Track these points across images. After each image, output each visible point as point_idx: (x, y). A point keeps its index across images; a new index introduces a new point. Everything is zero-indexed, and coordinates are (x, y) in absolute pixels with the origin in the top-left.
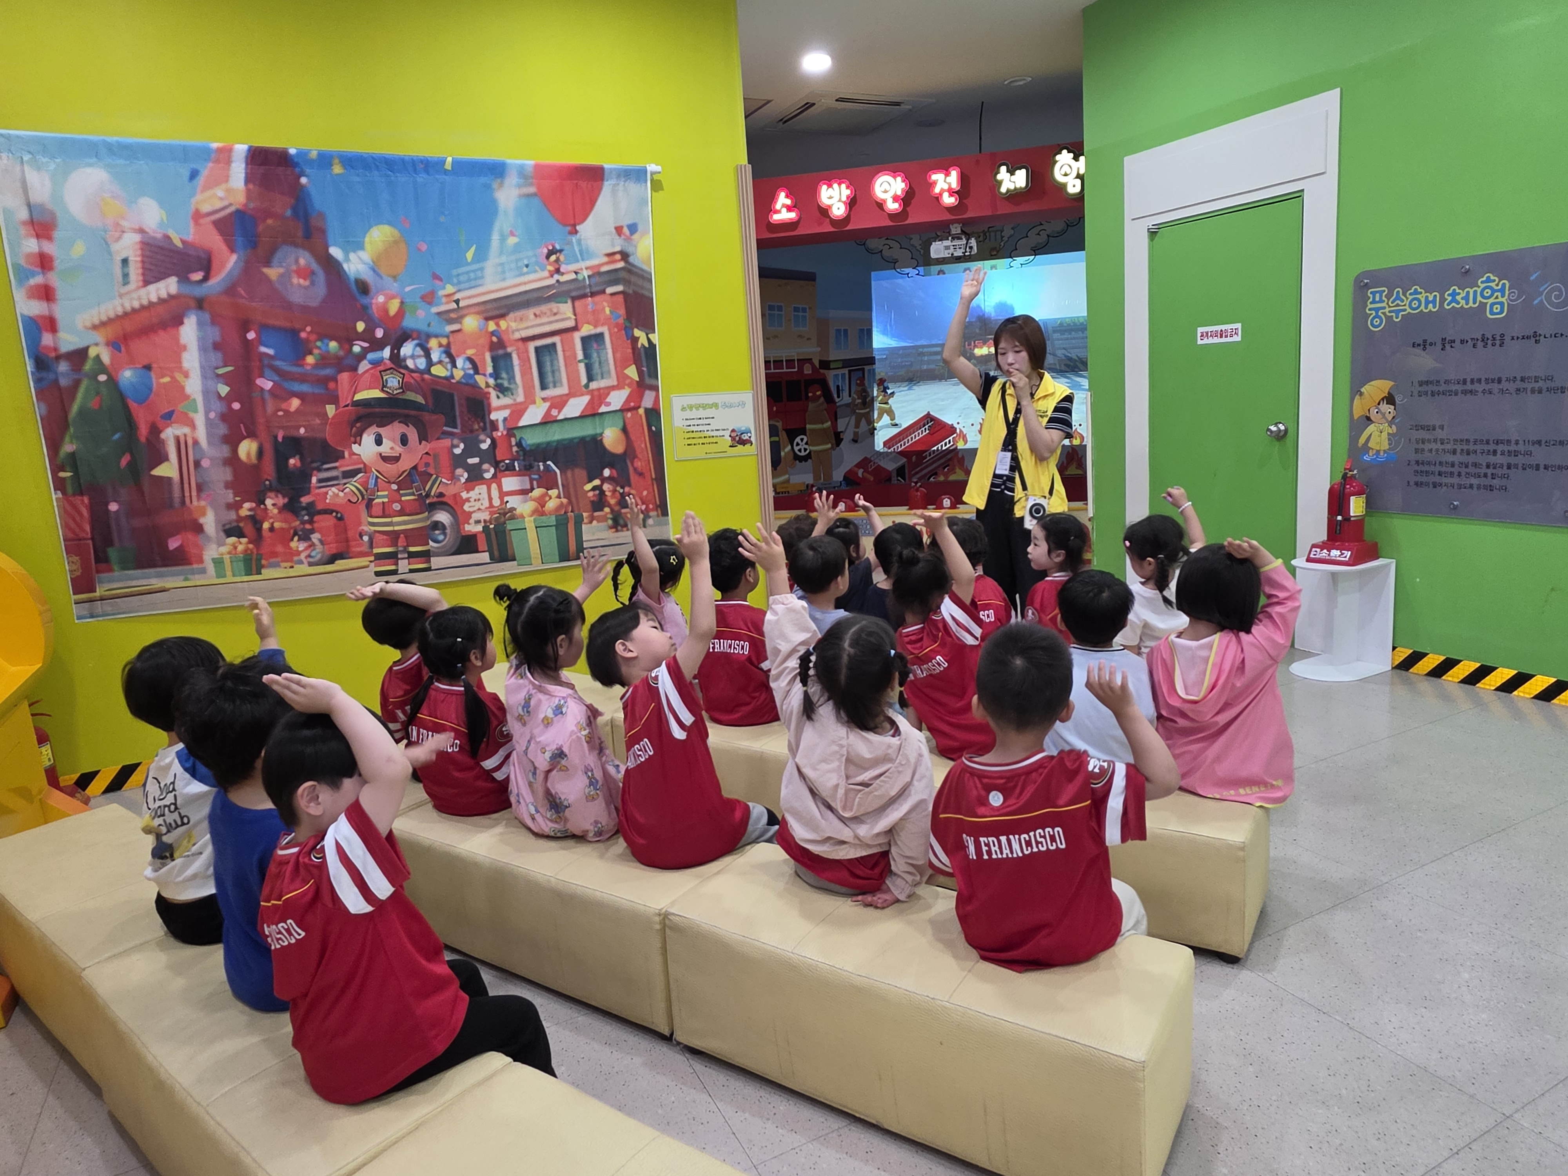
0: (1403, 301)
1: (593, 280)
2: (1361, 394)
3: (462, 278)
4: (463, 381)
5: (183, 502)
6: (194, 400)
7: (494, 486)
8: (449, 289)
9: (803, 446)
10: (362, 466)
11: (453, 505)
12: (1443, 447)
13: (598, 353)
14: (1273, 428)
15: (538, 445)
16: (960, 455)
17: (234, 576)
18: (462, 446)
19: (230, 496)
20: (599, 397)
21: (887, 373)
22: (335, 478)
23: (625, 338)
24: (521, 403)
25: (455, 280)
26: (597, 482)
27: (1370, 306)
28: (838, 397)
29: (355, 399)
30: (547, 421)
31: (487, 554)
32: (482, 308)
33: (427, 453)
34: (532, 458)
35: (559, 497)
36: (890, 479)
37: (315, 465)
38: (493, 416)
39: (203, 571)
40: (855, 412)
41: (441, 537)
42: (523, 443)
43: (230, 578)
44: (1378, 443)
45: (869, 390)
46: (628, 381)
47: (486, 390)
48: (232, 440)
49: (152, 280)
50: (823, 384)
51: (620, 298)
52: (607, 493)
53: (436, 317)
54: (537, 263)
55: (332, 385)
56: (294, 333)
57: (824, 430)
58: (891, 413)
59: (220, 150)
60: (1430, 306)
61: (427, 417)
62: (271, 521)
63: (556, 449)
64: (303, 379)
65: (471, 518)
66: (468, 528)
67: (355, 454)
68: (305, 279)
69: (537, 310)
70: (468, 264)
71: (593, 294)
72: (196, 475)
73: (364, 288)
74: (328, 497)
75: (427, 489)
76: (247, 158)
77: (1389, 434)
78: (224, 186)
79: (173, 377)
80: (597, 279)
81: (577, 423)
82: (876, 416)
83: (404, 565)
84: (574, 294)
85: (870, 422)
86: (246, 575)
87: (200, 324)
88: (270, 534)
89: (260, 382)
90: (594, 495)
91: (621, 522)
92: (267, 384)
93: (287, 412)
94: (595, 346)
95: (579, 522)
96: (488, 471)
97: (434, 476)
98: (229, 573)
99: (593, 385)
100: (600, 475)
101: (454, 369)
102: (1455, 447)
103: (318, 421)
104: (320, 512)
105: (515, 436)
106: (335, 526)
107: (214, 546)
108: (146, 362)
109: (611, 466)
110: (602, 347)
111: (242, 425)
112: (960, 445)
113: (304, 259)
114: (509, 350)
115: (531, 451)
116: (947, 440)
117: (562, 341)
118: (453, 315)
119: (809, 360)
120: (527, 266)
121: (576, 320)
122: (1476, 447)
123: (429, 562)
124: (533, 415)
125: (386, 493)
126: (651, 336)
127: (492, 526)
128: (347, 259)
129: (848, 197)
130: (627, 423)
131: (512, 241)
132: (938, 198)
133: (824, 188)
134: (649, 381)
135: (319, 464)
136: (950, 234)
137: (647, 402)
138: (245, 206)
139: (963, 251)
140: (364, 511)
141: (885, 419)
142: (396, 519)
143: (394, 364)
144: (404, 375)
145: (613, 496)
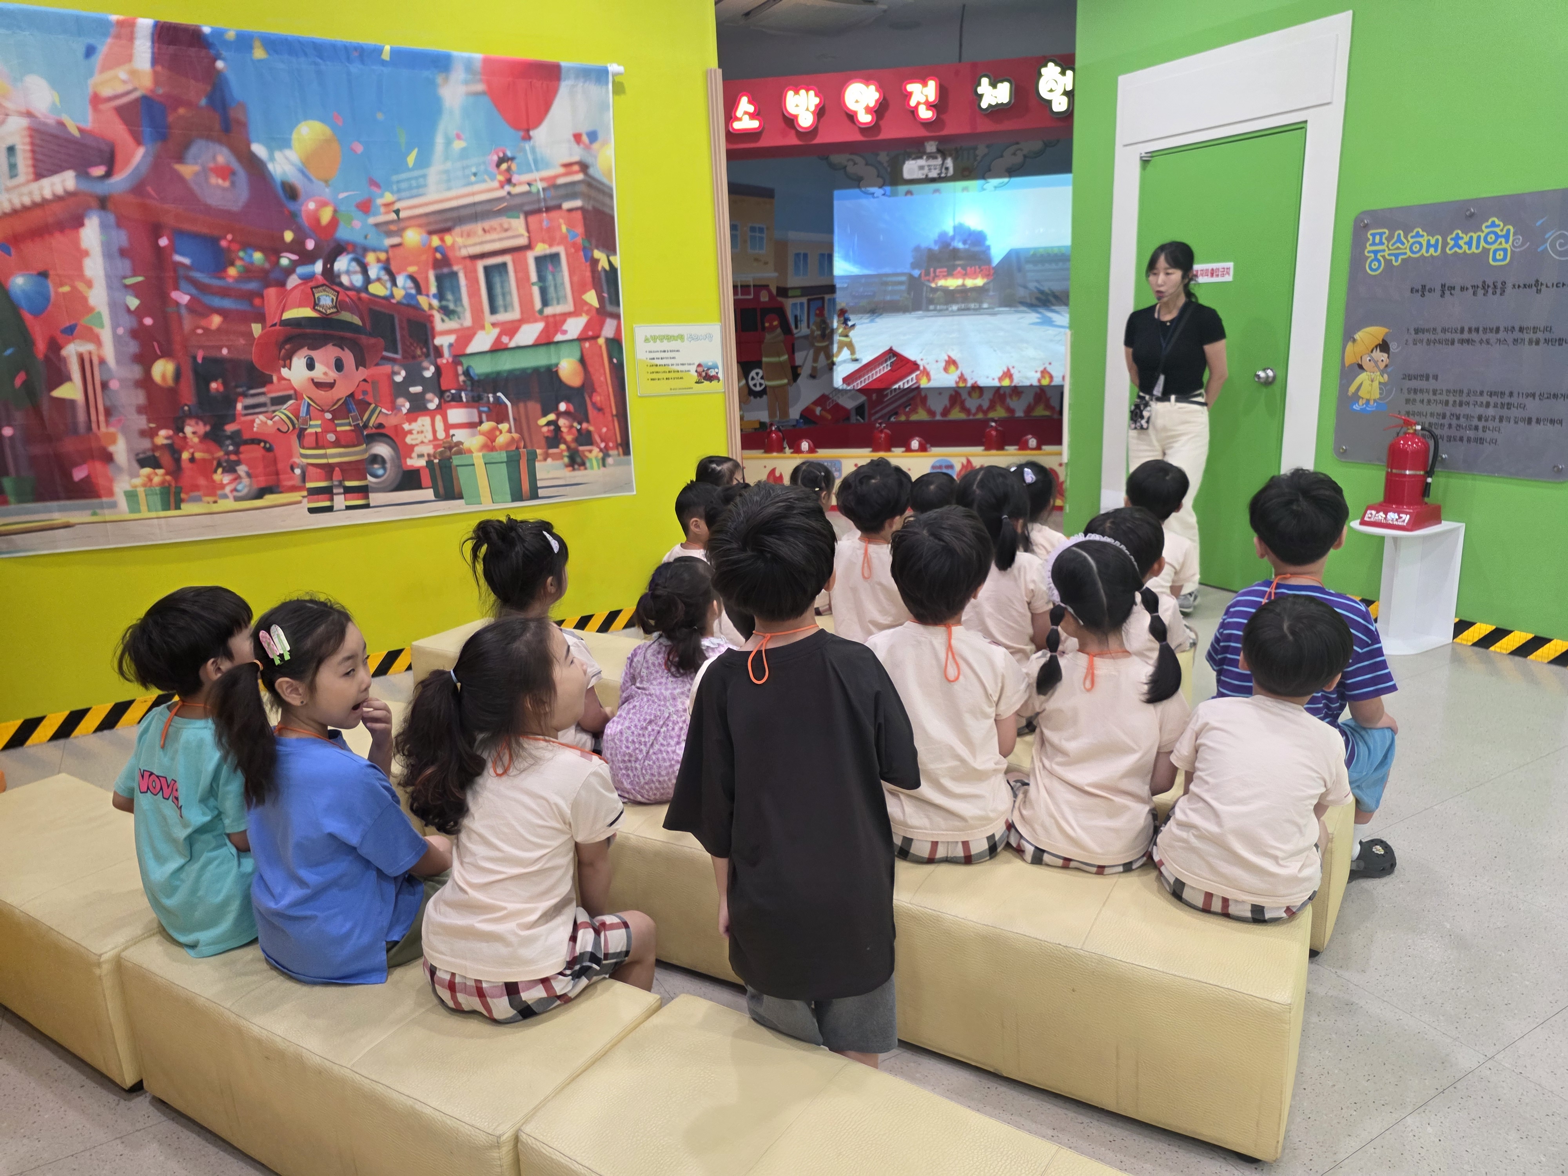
0: (1404, 244)
1: (548, 194)
2: (1354, 340)
3: (403, 185)
4: (405, 301)
5: (89, 428)
6: (99, 313)
7: (438, 418)
8: (388, 197)
9: (758, 380)
10: (291, 392)
11: (395, 438)
12: (1435, 398)
13: (554, 276)
14: (1262, 374)
15: (487, 376)
16: (923, 394)
17: (149, 510)
18: (403, 373)
19: (143, 422)
20: (555, 324)
22: (264, 405)
23: (583, 260)
24: (468, 328)
25: (395, 187)
26: (552, 417)
27: (1369, 248)
28: (796, 327)
29: (283, 318)
30: (497, 349)
31: (431, 490)
32: (423, 220)
33: (365, 380)
34: (481, 389)
35: (510, 431)
36: (848, 418)
38: (438, 341)
39: (114, 505)
40: (813, 344)
41: (380, 472)
42: (471, 372)
43: (145, 514)
44: (1369, 392)
45: (828, 321)
46: (586, 308)
47: (430, 312)
48: (145, 360)
49: (45, 173)
50: (780, 312)
51: (578, 215)
52: (563, 429)
53: (374, 228)
54: (486, 172)
55: (257, 301)
56: (213, 241)
57: (781, 364)
58: (851, 346)
59: (120, 24)
60: (1432, 250)
61: (364, 340)
62: (191, 450)
63: (507, 380)
64: (225, 292)
65: (413, 451)
66: (409, 462)
67: (285, 379)
68: (224, 179)
69: (487, 224)
70: (409, 170)
71: (548, 209)
72: (103, 399)
73: (292, 192)
74: (255, 425)
75: (365, 418)
76: (153, 35)
77: (1382, 384)
78: (127, 67)
79: (74, 288)
80: (552, 193)
81: (530, 351)
82: (835, 350)
83: (340, 501)
84: (527, 208)
85: (829, 356)
86: (164, 509)
87: (104, 227)
88: (190, 465)
89: (175, 295)
90: (549, 431)
91: (579, 460)
92: (184, 299)
93: (207, 330)
94: (550, 267)
95: (532, 459)
96: (431, 401)
97: (373, 405)
98: (143, 507)
99: (549, 311)
100: (555, 409)
101: (394, 289)
102: (1448, 398)
103: (242, 341)
104: (247, 442)
105: (461, 364)
106: (264, 458)
107: (127, 478)
108: (41, 267)
109: (568, 400)
110: (558, 269)
111: (155, 344)
112: (924, 383)
113: (223, 156)
114: (455, 268)
115: (479, 381)
116: (909, 378)
117: (514, 262)
119: (766, 287)
120: (475, 174)
121: (529, 238)
122: (1469, 399)
123: (367, 498)
124: (482, 341)
126: (612, 258)
127: (436, 461)
128: (272, 158)
129: (817, 106)
130: (585, 353)
131: (458, 145)
132: (914, 111)
133: (790, 94)
134: (610, 308)
135: (244, 389)
136: (924, 153)
137: (608, 330)
138: (152, 91)
139: (938, 171)
140: (295, 442)
141: (846, 353)
142: (330, 451)
143: (326, 279)
144: (338, 292)
145: (569, 432)
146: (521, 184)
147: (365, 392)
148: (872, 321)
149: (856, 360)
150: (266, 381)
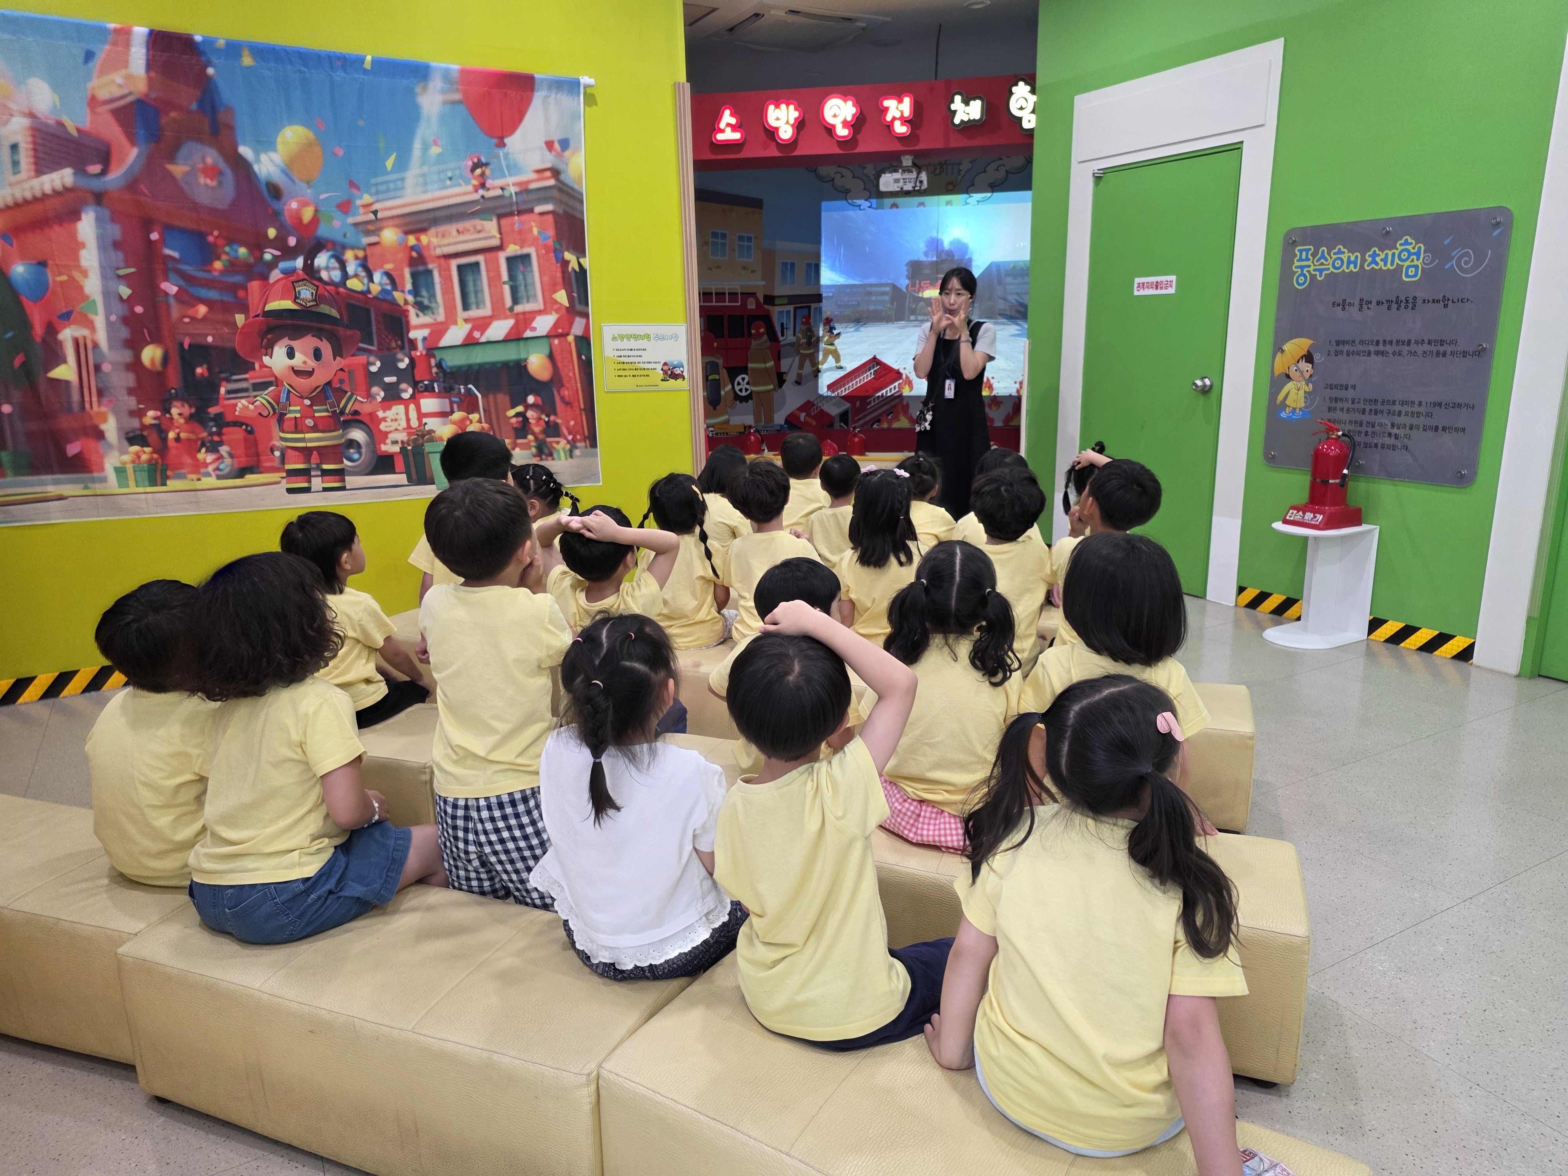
0: (1326, 260)
1: (520, 198)
2: (1283, 351)
3: (381, 188)
4: (381, 297)
5: (83, 408)
6: (94, 301)
7: (412, 407)
8: (367, 198)
10: (273, 379)
11: (370, 424)
12: (1353, 406)
13: (524, 275)
14: (1199, 383)
15: (459, 368)
16: (905, 403)
17: (137, 486)
18: (378, 364)
19: (132, 402)
20: (525, 320)
21: (832, 312)
22: (246, 390)
23: (554, 261)
24: (441, 323)
25: (373, 190)
26: (520, 409)
27: (1297, 264)
28: (783, 335)
29: (266, 309)
30: (470, 343)
31: (405, 475)
32: (402, 221)
33: (342, 370)
34: (453, 380)
35: (480, 421)
36: (832, 425)
37: (223, 375)
38: (412, 335)
39: (103, 480)
40: (799, 352)
41: (356, 456)
42: (444, 365)
43: (132, 489)
44: (1294, 401)
45: (814, 329)
46: (555, 307)
47: (405, 307)
48: (135, 345)
49: (45, 169)
50: (767, 320)
51: (550, 218)
52: (530, 421)
53: (353, 228)
55: (241, 293)
56: (200, 236)
57: (766, 369)
58: (835, 354)
59: (118, 31)
60: (1352, 266)
61: (342, 331)
62: (177, 430)
63: (478, 372)
64: (210, 284)
65: (387, 438)
66: (384, 448)
67: (267, 367)
68: (212, 179)
69: (461, 225)
70: (388, 173)
71: (520, 213)
72: (96, 379)
73: (275, 191)
74: (237, 409)
75: (341, 405)
76: (148, 43)
77: (1305, 392)
78: (123, 72)
79: (71, 277)
81: (500, 346)
82: (821, 357)
83: (317, 483)
84: (499, 211)
85: (815, 363)
86: (150, 486)
87: (98, 220)
88: (176, 444)
89: (164, 285)
90: (517, 422)
91: (546, 451)
92: (173, 290)
93: (193, 319)
94: (521, 268)
96: (406, 391)
97: (349, 393)
98: (132, 483)
99: (518, 309)
100: (524, 402)
101: (371, 285)
102: (1365, 407)
103: (227, 331)
104: (228, 425)
105: (434, 356)
106: (246, 440)
107: (116, 454)
108: (40, 257)
109: (536, 393)
110: (529, 269)
111: (145, 331)
112: (906, 392)
113: (212, 157)
114: (430, 266)
115: (451, 373)
116: (892, 386)
117: (486, 262)
118: (370, 227)
119: (753, 295)
120: (450, 179)
121: (501, 239)
122: (1382, 408)
123: (344, 481)
124: (455, 335)
125: (298, 408)
126: (581, 260)
127: (409, 448)
128: (258, 161)
129: (796, 119)
130: (554, 349)
131: (435, 150)
132: (890, 126)
133: (771, 107)
134: (579, 307)
135: (228, 374)
136: (901, 167)
137: (578, 327)
138: (147, 95)
139: (913, 184)
140: (275, 427)
141: (831, 361)
142: (308, 436)
143: (307, 274)
144: (318, 287)
145: (537, 424)
146: (494, 188)
147: (341, 381)
148: (857, 330)
149: (841, 368)
150: (247, 367)
